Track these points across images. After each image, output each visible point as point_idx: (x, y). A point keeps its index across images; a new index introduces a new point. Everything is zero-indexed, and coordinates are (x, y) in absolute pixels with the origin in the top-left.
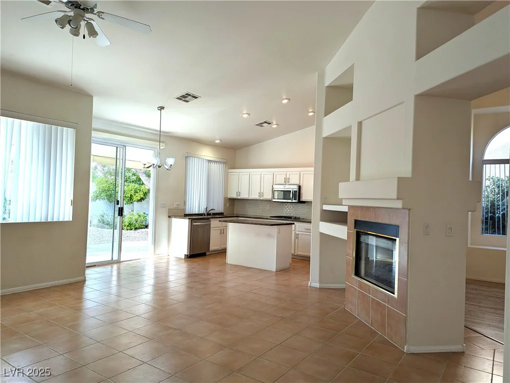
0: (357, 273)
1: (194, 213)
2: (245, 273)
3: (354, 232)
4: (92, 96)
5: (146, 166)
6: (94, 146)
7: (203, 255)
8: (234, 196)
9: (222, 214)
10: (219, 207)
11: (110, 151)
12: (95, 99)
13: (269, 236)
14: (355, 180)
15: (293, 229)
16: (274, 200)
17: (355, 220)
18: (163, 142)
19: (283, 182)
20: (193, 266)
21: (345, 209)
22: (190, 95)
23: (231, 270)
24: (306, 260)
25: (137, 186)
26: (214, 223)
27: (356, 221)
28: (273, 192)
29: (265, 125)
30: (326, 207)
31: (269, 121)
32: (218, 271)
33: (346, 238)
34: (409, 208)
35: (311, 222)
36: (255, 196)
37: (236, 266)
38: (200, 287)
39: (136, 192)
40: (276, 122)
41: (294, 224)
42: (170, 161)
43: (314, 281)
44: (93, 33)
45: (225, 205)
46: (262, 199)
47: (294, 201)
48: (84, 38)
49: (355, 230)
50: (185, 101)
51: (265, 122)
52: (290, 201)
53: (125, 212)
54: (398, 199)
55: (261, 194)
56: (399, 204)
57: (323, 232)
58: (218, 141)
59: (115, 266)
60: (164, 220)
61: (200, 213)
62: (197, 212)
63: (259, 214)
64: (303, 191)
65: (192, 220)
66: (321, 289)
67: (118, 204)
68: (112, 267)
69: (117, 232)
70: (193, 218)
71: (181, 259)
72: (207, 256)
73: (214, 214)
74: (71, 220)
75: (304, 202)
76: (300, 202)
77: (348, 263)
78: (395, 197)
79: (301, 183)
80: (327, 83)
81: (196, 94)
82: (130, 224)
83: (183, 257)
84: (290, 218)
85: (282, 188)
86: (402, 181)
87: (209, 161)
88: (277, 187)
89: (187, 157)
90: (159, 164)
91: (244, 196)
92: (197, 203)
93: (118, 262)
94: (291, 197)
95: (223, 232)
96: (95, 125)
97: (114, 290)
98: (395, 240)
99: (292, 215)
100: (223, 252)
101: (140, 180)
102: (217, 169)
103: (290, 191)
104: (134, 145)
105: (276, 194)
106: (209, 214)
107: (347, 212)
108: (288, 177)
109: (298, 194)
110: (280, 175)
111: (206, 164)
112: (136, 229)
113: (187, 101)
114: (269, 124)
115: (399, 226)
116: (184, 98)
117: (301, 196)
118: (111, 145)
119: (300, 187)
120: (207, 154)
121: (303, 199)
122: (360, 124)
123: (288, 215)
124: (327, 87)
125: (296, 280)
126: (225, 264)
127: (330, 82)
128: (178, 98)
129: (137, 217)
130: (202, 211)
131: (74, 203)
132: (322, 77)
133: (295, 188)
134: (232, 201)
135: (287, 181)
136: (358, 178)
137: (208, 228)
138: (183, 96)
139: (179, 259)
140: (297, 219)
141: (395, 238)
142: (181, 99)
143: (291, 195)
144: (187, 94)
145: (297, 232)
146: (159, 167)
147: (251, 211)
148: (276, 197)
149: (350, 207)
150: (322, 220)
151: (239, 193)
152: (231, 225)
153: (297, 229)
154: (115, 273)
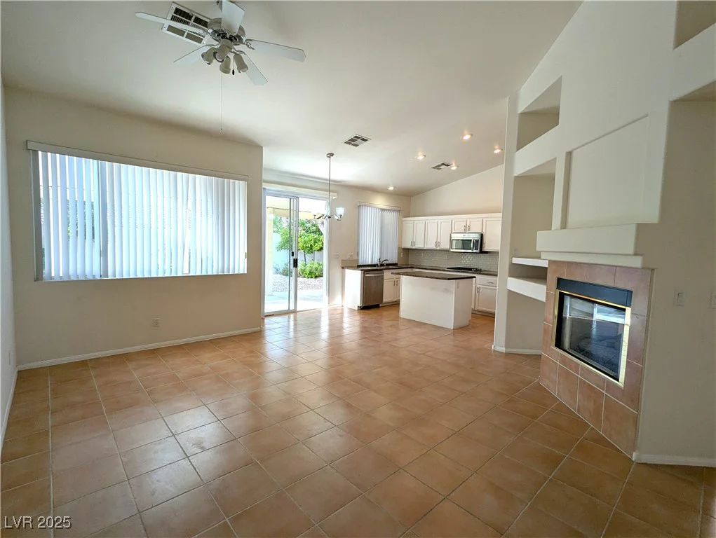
0: (559, 343)
1: (367, 264)
2: (418, 330)
3: (556, 293)
4: (262, 147)
5: (316, 217)
6: (268, 198)
7: (377, 306)
8: (409, 246)
9: (396, 264)
10: (392, 257)
11: (283, 203)
12: (265, 150)
13: (446, 290)
14: (559, 228)
15: (474, 282)
16: (452, 250)
17: (558, 278)
18: (333, 192)
19: (463, 230)
20: (366, 319)
21: (544, 264)
22: (359, 138)
23: (404, 325)
24: (491, 316)
25: (316, 236)
26: (387, 274)
27: (559, 280)
28: (451, 241)
29: (443, 167)
30: (516, 261)
31: (447, 163)
32: (391, 326)
33: (544, 300)
34: (653, 267)
35: (497, 275)
36: (431, 246)
37: (409, 321)
38: (370, 345)
39: (315, 242)
40: (456, 163)
41: (475, 277)
42: (340, 211)
43: (499, 344)
44: (242, 66)
45: (399, 254)
46: (438, 248)
47: (474, 251)
48: (233, 73)
49: (558, 291)
50: (353, 145)
51: (443, 164)
52: (470, 251)
53: (300, 264)
54: (636, 254)
55: (437, 244)
56: (637, 262)
57: (513, 290)
58: (391, 188)
59: (292, 316)
60: (338, 270)
61: (374, 263)
62: (370, 263)
63: (434, 265)
64: (486, 240)
65: (365, 272)
66: (507, 355)
67: (293, 255)
68: (289, 318)
69: (292, 279)
70: (367, 269)
71: (354, 310)
72: (380, 309)
73: (388, 265)
74: (246, 272)
75: (487, 252)
76: (482, 252)
77: (546, 331)
78: (631, 251)
79: (484, 231)
80: (520, 110)
81: (365, 136)
82: (311, 273)
83: (357, 309)
84: (470, 269)
85: (460, 237)
86: (642, 230)
87: (383, 210)
88: (455, 236)
89: (359, 206)
90: (329, 215)
91: (419, 245)
92: (370, 254)
93: (294, 312)
94: (472, 246)
95: (397, 284)
96: (265, 177)
97: (292, 334)
98: (624, 310)
99: (472, 267)
100: (396, 304)
101: (319, 230)
102: (391, 217)
103: (471, 240)
104: (306, 196)
105: (454, 242)
106: (382, 265)
107: (547, 268)
108: (468, 224)
109: (480, 243)
110: (460, 221)
111: (379, 213)
112: (316, 277)
113: (356, 145)
114: (448, 165)
115: (632, 292)
116: (353, 141)
117: (483, 246)
118: (286, 196)
119: (482, 235)
120: (380, 202)
121: (486, 248)
122: (569, 154)
123: (468, 266)
124: (521, 113)
125: (477, 340)
126: (398, 317)
127: (524, 108)
128: (346, 143)
129: (316, 266)
130: (376, 261)
131: (248, 256)
132: (514, 102)
133: (477, 237)
134: (407, 251)
135: (467, 229)
136: (564, 225)
137: (380, 281)
138: (352, 140)
139: (351, 310)
140: (478, 271)
141: (624, 307)
142: (350, 143)
143: (472, 244)
144: (356, 137)
145: (478, 286)
146: (329, 217)
147: (427, 262)
148: (454, 247)
149: (551, 262)
150: (511, 275)
151: (413, 243)
152: (404, 278)
153: (478, 282)
154: (292, 323)
